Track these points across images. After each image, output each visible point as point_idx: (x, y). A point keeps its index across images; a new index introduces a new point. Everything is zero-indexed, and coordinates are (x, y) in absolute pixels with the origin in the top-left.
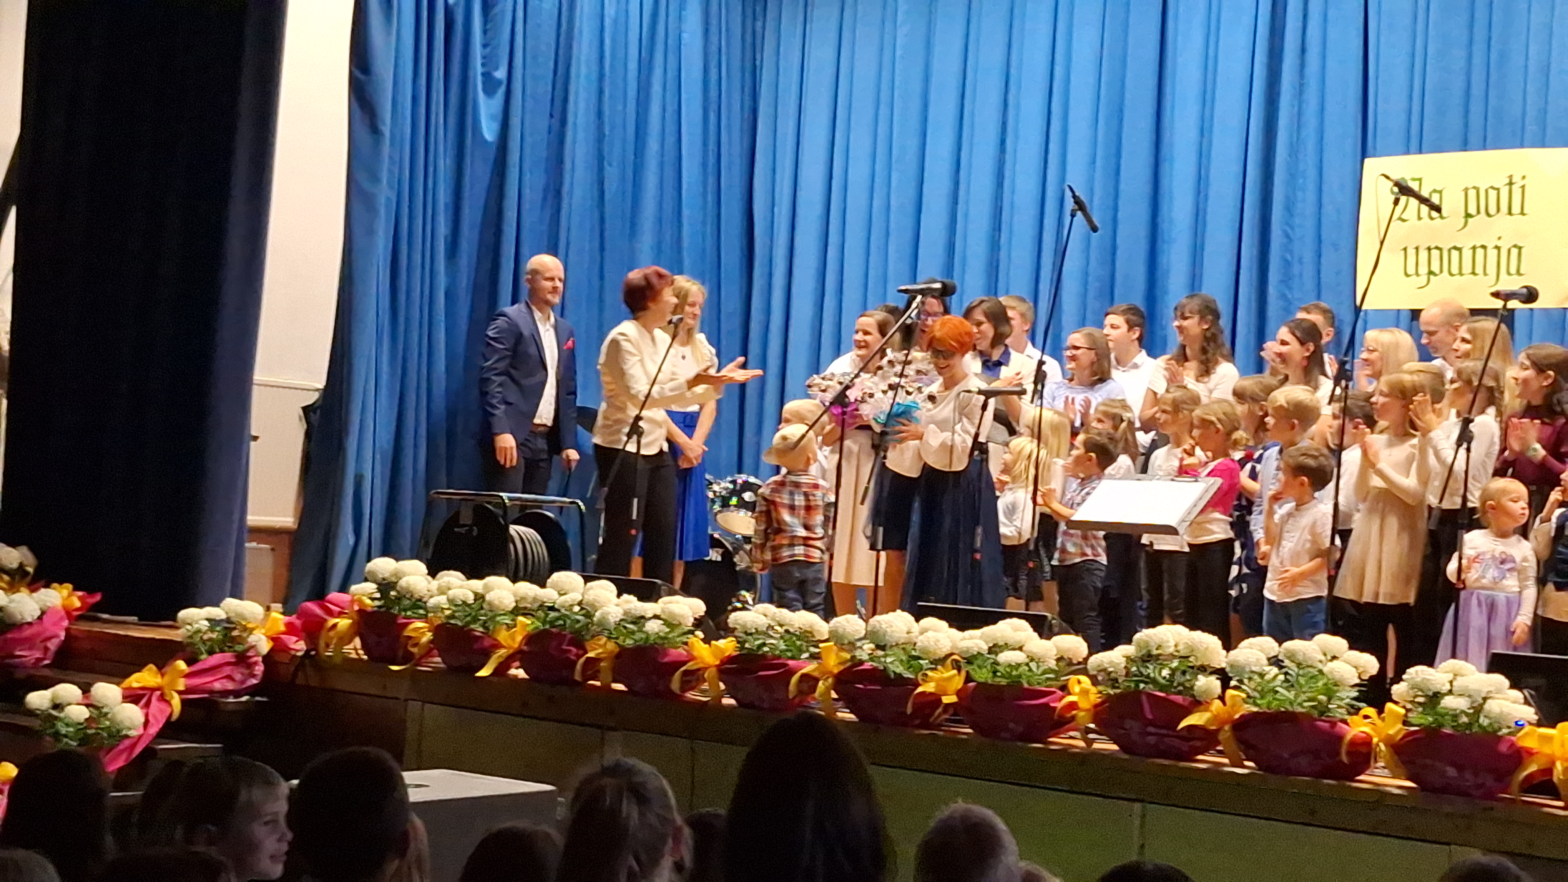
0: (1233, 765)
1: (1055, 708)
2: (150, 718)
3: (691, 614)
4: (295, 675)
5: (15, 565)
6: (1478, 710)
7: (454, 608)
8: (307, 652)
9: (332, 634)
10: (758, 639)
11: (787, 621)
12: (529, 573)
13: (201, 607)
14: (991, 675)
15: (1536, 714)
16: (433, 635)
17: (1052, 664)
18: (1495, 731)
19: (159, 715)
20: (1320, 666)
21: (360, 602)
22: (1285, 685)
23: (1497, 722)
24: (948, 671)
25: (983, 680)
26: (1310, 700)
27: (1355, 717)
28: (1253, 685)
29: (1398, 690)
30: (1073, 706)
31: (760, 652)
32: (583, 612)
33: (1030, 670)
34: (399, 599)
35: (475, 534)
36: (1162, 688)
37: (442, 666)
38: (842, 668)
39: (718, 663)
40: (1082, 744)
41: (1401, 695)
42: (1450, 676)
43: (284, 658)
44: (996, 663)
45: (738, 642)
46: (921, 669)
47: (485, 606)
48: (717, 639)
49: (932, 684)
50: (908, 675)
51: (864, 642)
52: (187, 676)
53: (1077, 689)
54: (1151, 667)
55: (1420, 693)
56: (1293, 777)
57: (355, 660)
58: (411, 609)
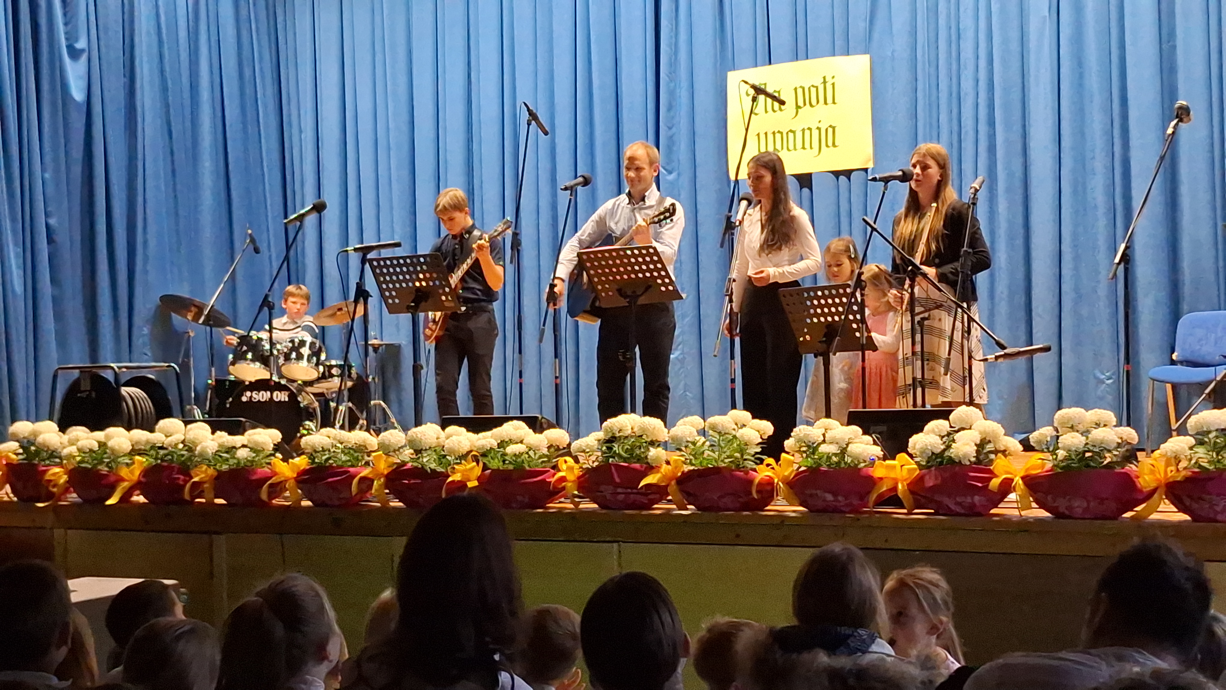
0: (680, 510)
1: (550, 482)
3: (271, 441)
6: (843, 452)
7: (83, 455)
10: (325, 455)
11: (346, 439)
12: (140, 422)
14: (501, 463)
15: (882, 450)
16: (69, 477)
17: (545, 451)
18: (856, 465)
20: (734, 433)
21: (7, 457)
22: (710, 449)
23: (858, 459)
24: (469, 464)
25: (496, 468)
26: (728, 457)
27: (761, 466)
28: (689, 451)
29: (788, 443)
30: (563, 479)
31: (327, 464)
32: (186, 448)
33: (529, 456)
34: (37, 453)
35: (93, 397)
36: (625, 460)
37: (79, 500)
38: (390, 469)
39: (295, 475)
40: (572, 506)
41: (791, 447)
42: (823, 431)
44: (504, 455)
45: (310, 458)
46: (450, 465)
47: (108, 451)
48: (293, 458)
49: (459, 475)
50: (440, 469)
51: (404, 448)
53: (564, 467)
54: (616, 446)
55: (804, 444)
56: (721, 513)
57: (6, 502)
58: (48, 459)
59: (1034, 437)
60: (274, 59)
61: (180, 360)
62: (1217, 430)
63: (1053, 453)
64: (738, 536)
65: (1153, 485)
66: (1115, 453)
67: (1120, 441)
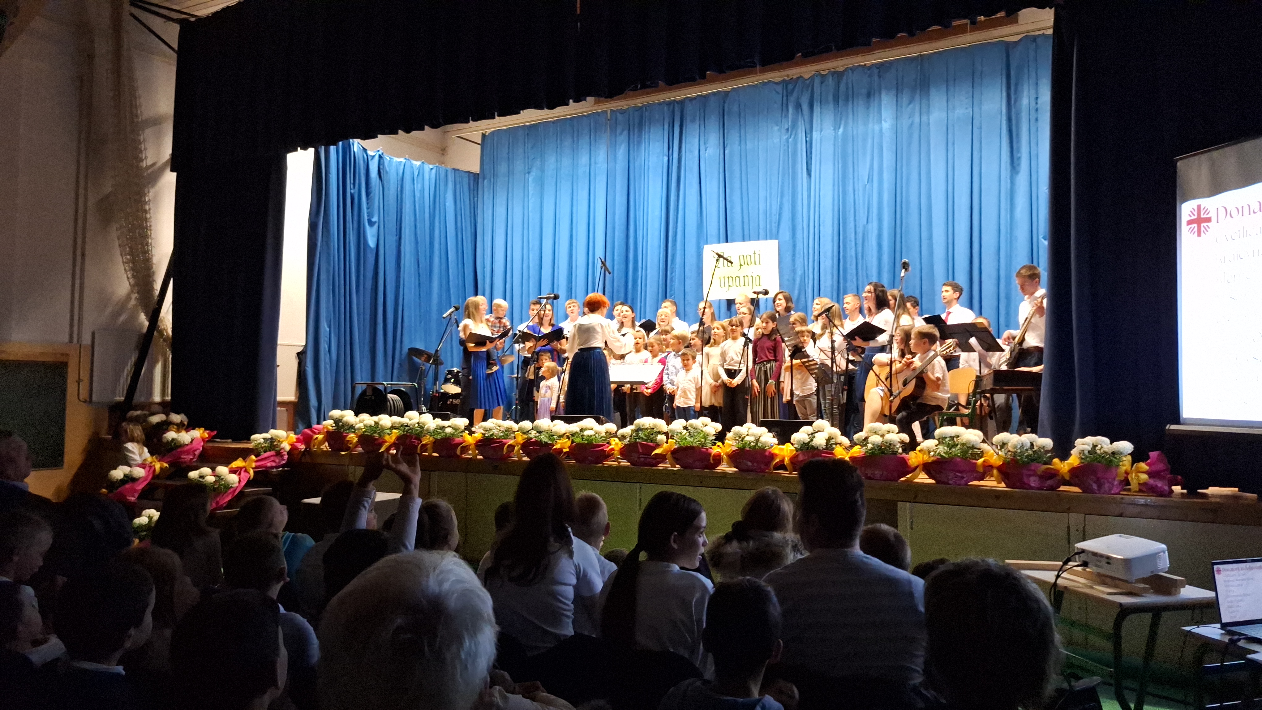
0: (672, 467)
1: (606, 451)
2: (241, 479)
3: (463, 424)
4: (301, 459)
5: (179, 421)
6: (757, 441)
7: (366, 428)
8: (306, 449)
9: (316, 441)
10: (491, 432)
12: (397, 412)
13: (260, 433)
14: (581, 440)
15: (777, 441)
16: (358, 439)
17: (604, 434)
18: (764, 448)
19: (245, 477)
20: (701, 429)
21: (327, 428)
22: (689, 436)
23: (765, 444)
24: (564, 440)
25: (578, 442)
26: (698, 441)
27: (715, 446)
28: (678, 437)
30: (612, 449)
31: (492, 437)
32: (420, 426)
33: (596, 437)
34: (343, 426)
35: (373, 398)
36: (645, 440)
37: (363, 451)
38: (524, 441)
39: (475, 443)
40: (617, 463)
42: (747, 430)
43: (296, 452)
44: (583, 436)
45: (482, 434)
46: (554, 440)
47: (379, 426)
48: (474, 433)
49: (559, 445)
50: (549, 442)
51: (532, 431)
52: (256, 461)
53: (613, 443)
54: (641, 433)
55: (737, 436)
56: (694, 470)
57: (325, 451)
58: (348, 429)
59: (857, 437)
60: (473, 231)
61: (417, 381)
62: (950, 437)
63: (865, 445)
64: (701, 482)
65: (916, 464)
66: (898, 446)
67: (900, 441)
